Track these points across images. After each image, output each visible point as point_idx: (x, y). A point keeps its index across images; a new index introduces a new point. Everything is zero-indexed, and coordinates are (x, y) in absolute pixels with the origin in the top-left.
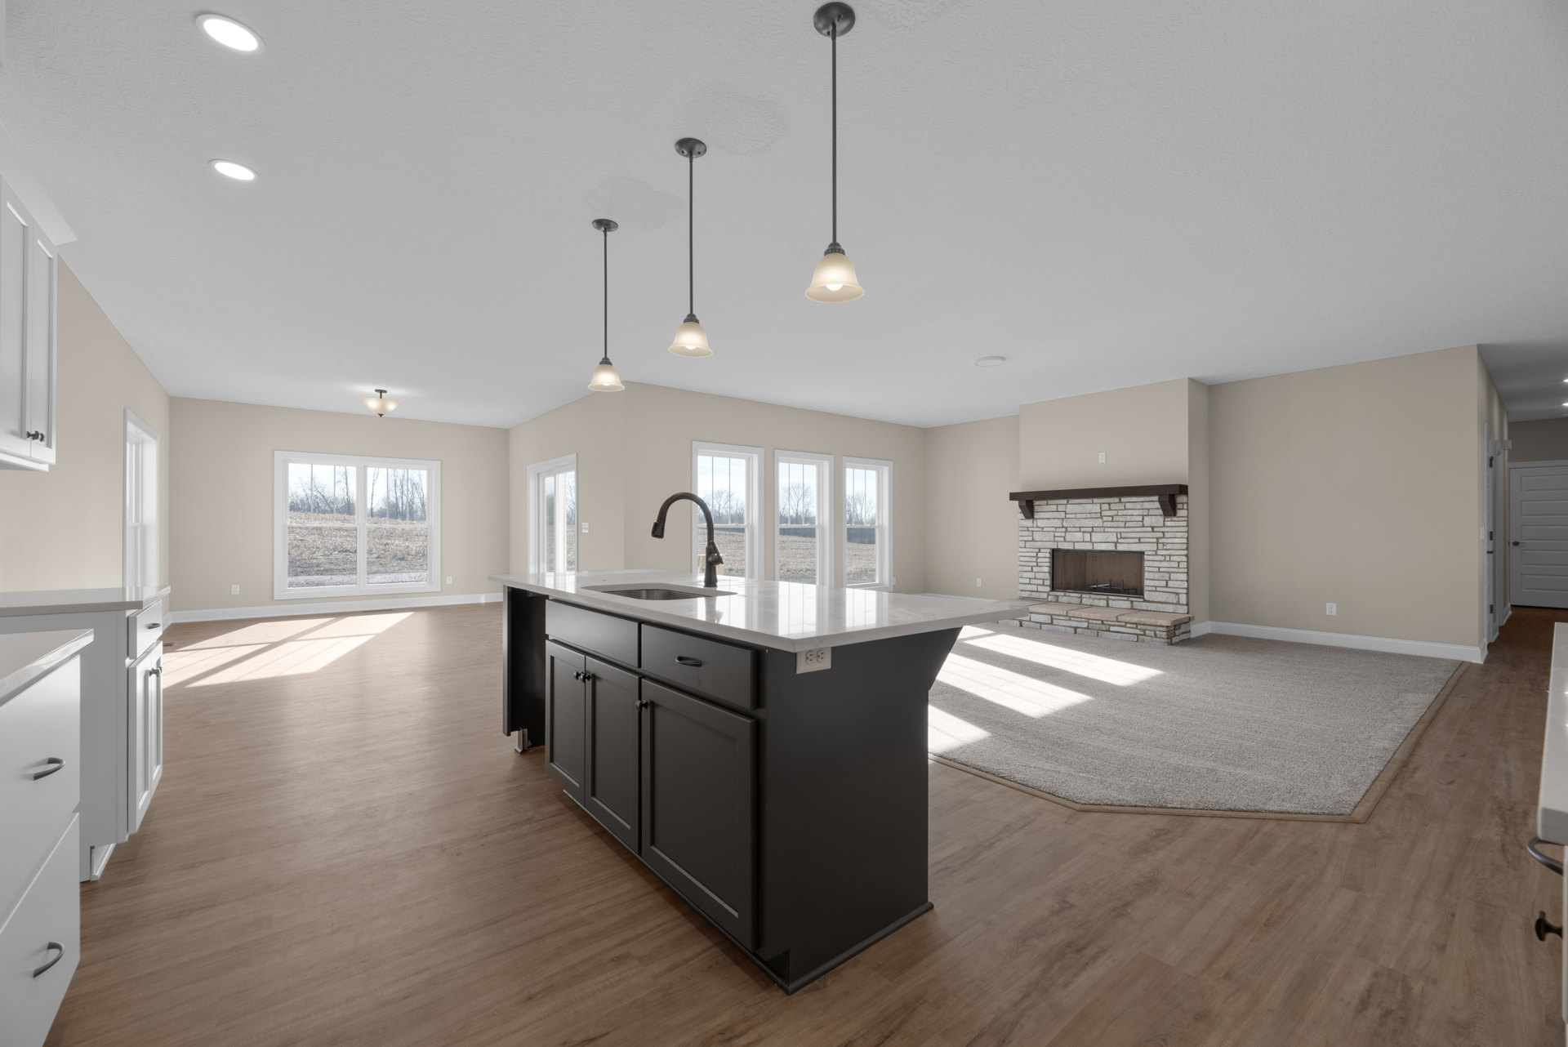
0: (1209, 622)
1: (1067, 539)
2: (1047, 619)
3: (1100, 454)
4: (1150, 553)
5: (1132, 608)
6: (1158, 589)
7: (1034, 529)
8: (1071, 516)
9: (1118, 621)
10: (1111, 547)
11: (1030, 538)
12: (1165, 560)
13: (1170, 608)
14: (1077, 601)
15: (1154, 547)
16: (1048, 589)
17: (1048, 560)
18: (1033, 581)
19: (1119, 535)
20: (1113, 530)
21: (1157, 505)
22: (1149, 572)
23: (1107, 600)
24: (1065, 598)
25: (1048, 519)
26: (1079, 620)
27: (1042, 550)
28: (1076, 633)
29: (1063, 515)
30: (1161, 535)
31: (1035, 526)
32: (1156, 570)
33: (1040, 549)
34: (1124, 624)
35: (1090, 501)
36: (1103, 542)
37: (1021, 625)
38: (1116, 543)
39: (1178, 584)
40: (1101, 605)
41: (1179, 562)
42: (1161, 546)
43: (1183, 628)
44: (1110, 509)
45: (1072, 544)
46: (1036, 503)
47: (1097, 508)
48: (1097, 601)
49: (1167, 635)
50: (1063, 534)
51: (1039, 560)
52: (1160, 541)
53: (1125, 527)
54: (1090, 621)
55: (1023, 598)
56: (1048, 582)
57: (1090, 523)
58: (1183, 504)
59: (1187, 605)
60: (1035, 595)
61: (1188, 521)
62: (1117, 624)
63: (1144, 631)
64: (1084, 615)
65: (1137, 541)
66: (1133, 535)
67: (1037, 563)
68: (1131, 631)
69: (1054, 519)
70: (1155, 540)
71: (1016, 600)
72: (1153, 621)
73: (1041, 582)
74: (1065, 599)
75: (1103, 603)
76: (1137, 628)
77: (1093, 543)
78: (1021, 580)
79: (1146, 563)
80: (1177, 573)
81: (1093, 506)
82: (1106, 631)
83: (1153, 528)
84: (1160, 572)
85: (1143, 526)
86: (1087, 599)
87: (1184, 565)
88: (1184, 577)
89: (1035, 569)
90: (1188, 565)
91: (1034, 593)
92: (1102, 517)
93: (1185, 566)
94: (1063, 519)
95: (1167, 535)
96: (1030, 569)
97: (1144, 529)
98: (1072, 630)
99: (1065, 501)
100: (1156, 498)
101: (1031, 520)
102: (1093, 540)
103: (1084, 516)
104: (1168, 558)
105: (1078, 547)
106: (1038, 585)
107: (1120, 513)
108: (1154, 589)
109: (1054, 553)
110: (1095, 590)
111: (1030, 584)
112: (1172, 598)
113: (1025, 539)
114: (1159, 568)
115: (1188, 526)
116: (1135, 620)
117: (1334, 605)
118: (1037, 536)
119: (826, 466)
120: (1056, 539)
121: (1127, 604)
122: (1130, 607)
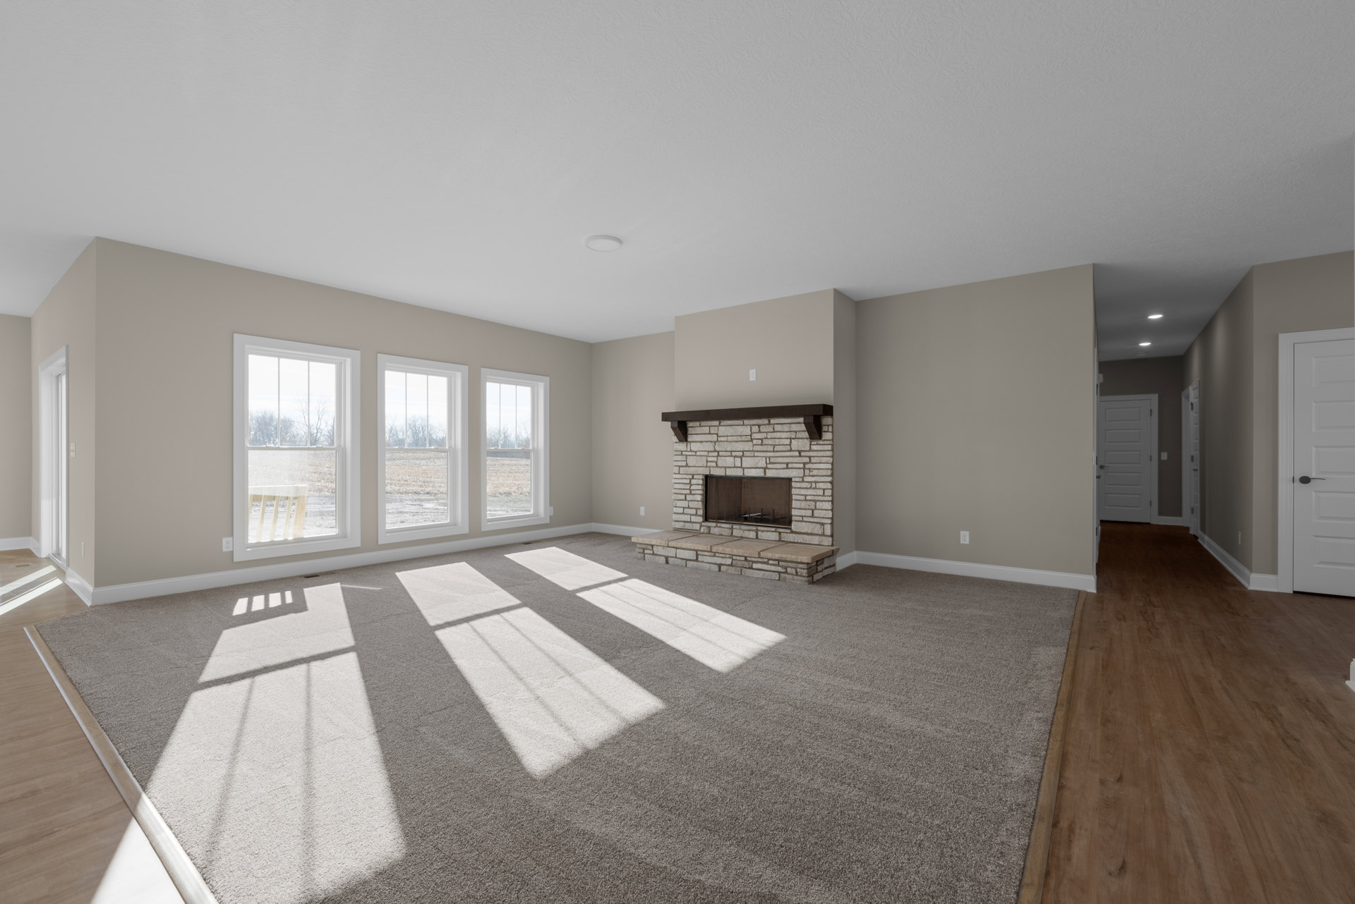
0: (855, 553)
1: (719, 464)
2: (691, 555)
3: (751, 371)
4: (797, 479)
5: (780, 540)
6: (805, 519)
7: (687, 453)
8: (722, 439)
9: (760, 557)
10: (759, 473)
11: (684, 464)
12: (811, 488)
13: (815, 540)
14: (727, 532)
15: (800, 473)
16: (700, 519)
17: (700, 487)
18: (687, 511)
19: (768, 459)
20: (762, 454)
21: (803, 427)
22: (796, 500)
23: (757, 532)
24: (717, 529)
25: (701, 442)
26: (724, 556)
27: (695, 477)
28: (720, 570)
29: (715, 438)
30: (807, 460)
31: (689, 450)
32: (803, 498)
33: (693, 475)
34: (766, 560)
35: (740, 422)
36: (752, 468)
37: (667, 562)
38: (765, 469)
39: (823, 513)
40: (751, 537)
41: (824, 490)
42: (807, 471)
43: (826, 563)
44: (760, 432)
45: (723, 469)
46: (690, 424)
47: (747, 430)
48: (746, 532)
49: (808, 573)
50: (715, 459)
51: (693, 488)
52: (807, 466)
53: (774, 451)
54: (734, 557)
55: (677, 530)
56: (701, 512)
57: (740, 446)
58: (828, 426)
59: (832, 536)
60: (688, 526)
61: (832, 445)
62: (760, 560)
63: (786, 568)
64: (728, 550)
65: (785, 466)
66: (780, 460)
67: (691, 490)
68: (773, 568)
69: (707, 442)
70: (801, 466)
71: (668, 532)
72: (793, 557)
73: (693, 512)
74: (715, 531)
75: (752, 535)
76: (778, 565)
77: (744, 469)
78: (675, 510)
79: (794, 491)
80: (822, 501)
81: (742, 428)
82: (749, 568)
83: (800, 452)
84: (806, 500)
85: (791, 450)
86: (739, 530)
87: (828, 492)
88: (828, 505)
89: (689, 497)
90: (832, 492)
91: (687, 524)
92: (752, 440)
93: (830, 494)
94: (715, 442)
95: (813, 460)
96: (683, 497)
97: (791, 454)
98: (716, 568)
99: (716, 423)
100: (801, 420)
101: (685, 444)
102: (744, 466)
103: (735, 438)
104: (814, 485)
105: (731, 473)
106: (691, 515)
107: (770, 435)
108: (801, 519)
109: (708, 479)
110: (746, 519)
111: (683, 513)
112: (818, 529)
113: (679, 464)
114: (806, 496)
115: (832, 450)
116: (777, 556)
117: (967, 533)
118: (691, 461)
119: (459, 377)
120: (709, 464)
121: (774, 536)
122: (778, 539)
